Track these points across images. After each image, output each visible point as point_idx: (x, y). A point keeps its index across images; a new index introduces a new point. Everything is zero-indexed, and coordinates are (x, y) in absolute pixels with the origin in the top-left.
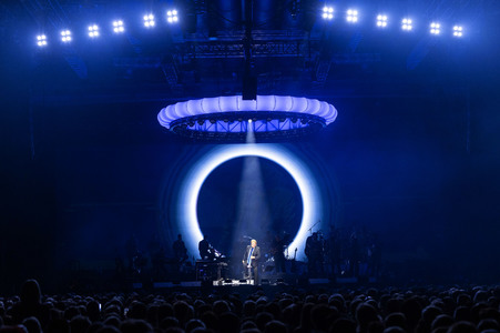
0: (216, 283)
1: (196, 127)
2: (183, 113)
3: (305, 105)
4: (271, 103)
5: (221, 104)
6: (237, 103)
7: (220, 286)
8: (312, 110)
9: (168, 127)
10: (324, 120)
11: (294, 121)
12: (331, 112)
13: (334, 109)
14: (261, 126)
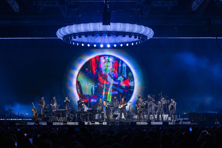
0: (86, 123)
1: (77, 39)
2: (70, 32)
3: (136, 28)
4: (119, 27)
5: (90, 27)
6: (100, 27)
7: (88, 125)
8: (141, 30)
9: (62, 39)
10: (146, 37)
11: (130, 37)
12: (150, 32)
13: (152, 31)
14: (112, 39)
